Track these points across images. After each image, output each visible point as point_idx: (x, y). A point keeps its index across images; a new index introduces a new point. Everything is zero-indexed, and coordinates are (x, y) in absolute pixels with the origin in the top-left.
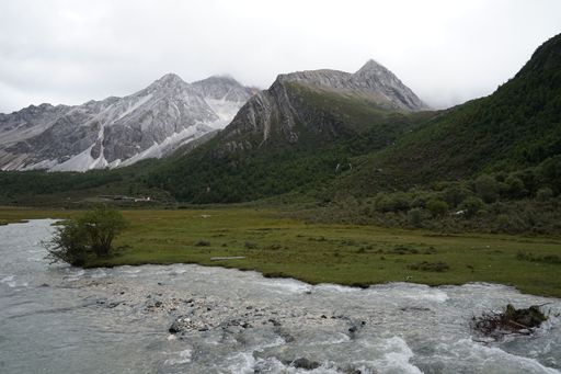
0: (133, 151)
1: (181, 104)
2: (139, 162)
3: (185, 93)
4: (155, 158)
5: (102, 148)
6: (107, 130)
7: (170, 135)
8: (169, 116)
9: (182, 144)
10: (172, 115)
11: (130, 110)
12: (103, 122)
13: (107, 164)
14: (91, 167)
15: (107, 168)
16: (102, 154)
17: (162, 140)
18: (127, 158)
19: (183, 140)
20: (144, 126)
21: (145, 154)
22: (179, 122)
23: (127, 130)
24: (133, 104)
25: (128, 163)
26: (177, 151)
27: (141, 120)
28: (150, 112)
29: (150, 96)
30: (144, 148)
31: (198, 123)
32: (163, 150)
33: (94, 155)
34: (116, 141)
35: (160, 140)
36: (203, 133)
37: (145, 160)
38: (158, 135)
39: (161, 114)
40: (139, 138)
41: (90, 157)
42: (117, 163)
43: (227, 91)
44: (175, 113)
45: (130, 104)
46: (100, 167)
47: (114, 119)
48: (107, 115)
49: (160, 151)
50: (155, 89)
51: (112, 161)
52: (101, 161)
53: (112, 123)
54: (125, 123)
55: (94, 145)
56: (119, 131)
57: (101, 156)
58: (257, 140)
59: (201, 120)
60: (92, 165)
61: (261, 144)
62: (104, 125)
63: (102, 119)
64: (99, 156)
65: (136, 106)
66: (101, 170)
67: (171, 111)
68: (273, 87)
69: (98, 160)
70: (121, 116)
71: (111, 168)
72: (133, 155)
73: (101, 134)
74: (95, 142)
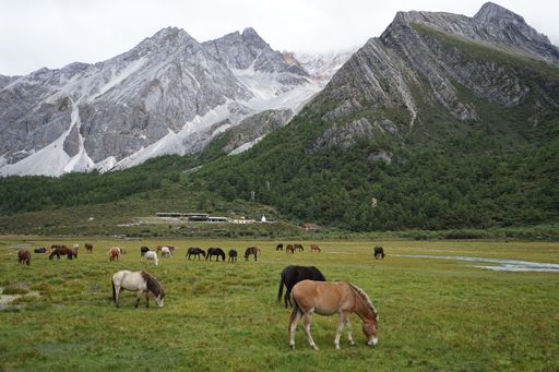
0: (135, 144)
1: (200, 72)
2: (150, 161)
3: (200, 55)
4: (175, 155)
5: (82, 140)
6: (85, 111)
7: (190, 118)
8: (185, 88)
9: (216, 132)
10: (190, 87)
11: (115, 81)
12: (75, 97)
13: (92, 165)
14: (69, 169)
15: (95, 172)
16: (82, 149)
17: (180, 127)
18: (124, 155)
19: (215, 127)
20: (151, 102)
21: (156, 149)
22: (202, 99)
23: (123, 109)
24: (118, 72)
25: (131, 161)
26: (211, 143)
27: (144, 95)
28: (156, 82)
29: (142, 61)
30: (153, 139)
31: (229, 101)
32: (186, 142)
33: (70, 149)
34: (105, 128)
35: (178, 128)
36: (243, 117)
37: (159, 159)
38: (174, 120)
39: (174, 85)
40: (142, 122)
41: (64, 154)
42: (110, 163)
43: (254, 56)
44: (193, 83)
45: (114, 71)
46: (82, 169)
47: (92, 93)
48: (80, 88)
49: (179, 143)
50: (149, 49)
51: (101, 160)
52: (82, 159)
53: (91, 99)
54: (116, 98)
55: (67, 133)
56: (108, 111)
57: (81, 151)
58: (400, 117)
59: (231, 96)
60: (69, 165)
61: (412, 123)
62: (78, 102)
63: (72, 93)
64: (77, 152)
65: (125, 74)
66: (85, 174)
67: (186, 81)
68: (387, 33)
69: (77, 158)
70: (104, 89)
71: (102, 172)
72: (136, 149)
73: (75, 117)
74: (67, 129)
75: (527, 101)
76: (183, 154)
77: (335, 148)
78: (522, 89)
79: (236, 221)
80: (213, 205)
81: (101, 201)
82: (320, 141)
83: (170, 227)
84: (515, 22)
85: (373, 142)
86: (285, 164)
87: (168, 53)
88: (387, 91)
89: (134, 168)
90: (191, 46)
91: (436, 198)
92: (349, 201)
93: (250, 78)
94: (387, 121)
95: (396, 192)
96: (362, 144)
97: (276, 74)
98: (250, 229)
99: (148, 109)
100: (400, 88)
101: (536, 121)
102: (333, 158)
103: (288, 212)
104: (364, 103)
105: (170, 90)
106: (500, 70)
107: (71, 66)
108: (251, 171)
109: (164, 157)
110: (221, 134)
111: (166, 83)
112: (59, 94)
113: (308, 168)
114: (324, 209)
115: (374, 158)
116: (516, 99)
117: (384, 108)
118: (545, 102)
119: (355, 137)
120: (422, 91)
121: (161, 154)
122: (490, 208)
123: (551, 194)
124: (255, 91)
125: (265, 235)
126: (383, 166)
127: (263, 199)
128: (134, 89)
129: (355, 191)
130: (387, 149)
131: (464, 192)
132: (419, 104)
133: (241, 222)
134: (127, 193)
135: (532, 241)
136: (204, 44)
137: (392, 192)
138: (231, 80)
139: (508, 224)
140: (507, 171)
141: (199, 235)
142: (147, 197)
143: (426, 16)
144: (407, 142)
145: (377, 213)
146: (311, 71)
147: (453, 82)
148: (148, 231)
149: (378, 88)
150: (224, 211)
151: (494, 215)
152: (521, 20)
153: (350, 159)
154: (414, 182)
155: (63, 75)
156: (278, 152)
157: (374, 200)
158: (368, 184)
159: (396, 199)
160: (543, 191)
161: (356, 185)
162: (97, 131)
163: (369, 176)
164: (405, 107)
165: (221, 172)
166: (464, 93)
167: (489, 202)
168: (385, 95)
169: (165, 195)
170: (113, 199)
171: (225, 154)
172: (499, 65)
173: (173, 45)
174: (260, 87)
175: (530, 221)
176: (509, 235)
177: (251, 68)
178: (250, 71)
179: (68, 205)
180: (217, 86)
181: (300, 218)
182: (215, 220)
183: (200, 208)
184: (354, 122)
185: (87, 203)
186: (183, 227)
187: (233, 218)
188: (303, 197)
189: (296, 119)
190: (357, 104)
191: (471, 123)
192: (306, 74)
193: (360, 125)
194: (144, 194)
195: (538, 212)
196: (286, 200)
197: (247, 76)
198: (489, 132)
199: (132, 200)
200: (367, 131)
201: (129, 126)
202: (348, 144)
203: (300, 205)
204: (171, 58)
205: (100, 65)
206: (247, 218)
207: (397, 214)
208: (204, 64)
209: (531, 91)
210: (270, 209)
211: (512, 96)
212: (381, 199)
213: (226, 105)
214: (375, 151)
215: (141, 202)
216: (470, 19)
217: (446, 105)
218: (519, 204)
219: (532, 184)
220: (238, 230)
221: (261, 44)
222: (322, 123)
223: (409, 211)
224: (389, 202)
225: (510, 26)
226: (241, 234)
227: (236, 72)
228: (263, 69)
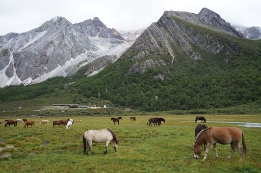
0: (42, 72)
1: (73, 38)
2: (49, 80)
3: (73, 30)
4: (61, 77)
5: (15, 70)
6: (16, 56)
7: (68, 59)
8: (66, 45)
9: (81, 66)
10: (68, 45)
11: (32, 41)
12: (11, 49)
13: (20, 82)
14: (8, 83)
15: (22, 85)
16: (15, 74)
17: (64, 63)
18: (36, 77)
19: (80, 63)
20: (49, 52)
21: (52, 74)
22: (74, 50)
23: (35, 55)
24: (33, 37)
25: (39, 80)
26: (79, 71)
27: (46, 48)
28: (52, 42)
29: (45, 32)
30: (50, 69)
31: (87, 51)
32: (66, 71)
33: (9, 74)
34: (27, 64)
35: (62, 64)
36: (94, 59)
37: (53, 78)
38: (61, 60)
39: (60, 43)
40: (45, 61)
41: (6, 77)
42: (29, 81)
43: (99, 30)
44: (70, 43)
45: (31, 37)
46: (15, 83)
47: (20, 47)
48: (14, 45)
49: (63, 71)
50: (48, 27)
51: (24, 79)
52: (15, 79)
53: (20, 50)
54: (32, 49)
55: (7, 66)
56: (28, 56)
57: (14, 76)
58: (167, 59)
59: (88, 49)
60: (9, 82)
61: (172, 61)
62: (13, 52)
63: (10, 47)
64: (13, 75)
65: (36, 39)
66: (16, 86)
67: (66, 42)
68: (160, 20)
69: (12, 79)
70: (26, 45)
71: (25, 85)
72: (42, 74)
73: (11, 59)
74: (7, 64)
75: (223, 51)
76: (65, 76)
77: (137, 73)
78: (221, 46)
79: (92, 108)
80: (80, 100)
81: (25, 99)
82: (130, 70)
83: (60, 111)
84: (216, 17)
85: (155, 70)
86: (114, 80)
87: (57, 29)
88: (161, 47)
89: (41, 83)
90: (69, 26)
91: (185, 95)
92: (145, 98)
93: (97, 40)
94: (161, 61)
95: (166, 93)
96: (150, 71)
97: (109, 39)
98: (98, 111)
99: (48, 55)
100: (167, 46)
101: (227, 61)
102: (136, 78)
103: (117, 103)
104: (151, 52)
105: (58, 46)
106: (211, 38)
107: (9, 34)
108: (98, 83)
109: (55, 78)
110: (83, 67)
111: (56, 42)
112: (3, 48)
113: (125, 82)
114: (133, 101)
115: (156, 77)
116: (218, 51)
117: (159, 54)
118: (231, 52)
119: (147, 68)
120: (177, 47)
121: (55, 76)
122: (209, 99)
123: (235, 93)
124: (99, 47)
125: (106, 114)
126: (160, 81)
127: (104, 97)
128: (41, 45)
129: (147, 93)
130: (161, 73)
131: (197, 93)
132: (176, 53)
133: (94, 108)
134: (38, 95)
135: (229, 114)
136: (75, 24)
137: (164, 93)
138: (88, 41)
139: (217, 107)
140: (216, 83)
141: (74, 114)
142: (48, 97)
143: (177, 13)
144: (170, 70)
145: (158, 103)
146: (125, 38)
147: (191, 43)
148: (49, 113)
149: (157, 45)
150: (86, 103)
151: (211, 103)
152: (218, 16)
153: (145, 78)
154: (174, 88)
155: (5, 39)
156: (111, 75)
157: (157, 97)
158: (153, 89)
159: (166, 96)
160: (232, 92)
161: (148, 90)
162: (22, 65)
163: (154, 86)
164: (169, 54)
165: (83, 85)
166: (195, 47)
167: (208, 97)
168: (160, 49)
169: (57, 96)
170: (31, 98)
171: (85, 76)
172: (210, 35)
173: (60, 25)
174: (101, 45)
175: (226, 105)
176: (219, 112)
177: (97, 36)
178: (97, 38)
179: (8, 101)
180: (81, 44)
181: (122, 106)
182: (81, 107)
183: (74, 102)
184: (146, 61)
185: (18, 100)
186: (66, 111)
187: (90, 106)
188: (123, 96)
189: (119, 60)
190: (147, 52)
191: (199, 61)
192: (123, 39)
193: (149, 62)
194: (46, 95)
195: (230, 101)
196: (115, 97)
198: (207, 65)
199: (41, 98)
200: (152, 65)
201: (39, 63)
202: (143, 71)
203: (122, 99)
204: (59, 31)
205: (24, 34)
206: (97, 106)
207: (167, 103)
208: (75, 34)
209: (225, 47)
210: (108, 101)
211: (216, 49)
212: (159, 96)
213: (86, 53)
214: (156, 74)
215: (45, 99)
216: (197, 15)
217: (187, 53)
218: (222, 98)
219: (227, 88)
220: (93, 112)
221: (102, 25)
222: (131, 62)
223: (173, 102)
224: (163, 98)
225: (214, 19)
226: (94, 114)
227: (90, 38)
228: (103, 37)
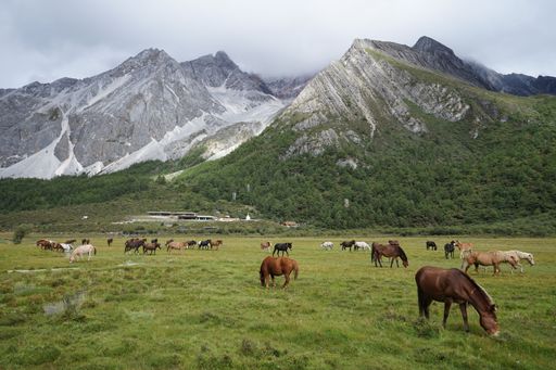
0: (121, 151)
1: (179, 88)
2: (135, 166)
3: (178, 73)
4: (158, 161)
5: (71, 146)
6: (75, 121)
7: (171, 128)
8: (166, 102)
9: (193, 141)
10: (171, 101)
11: (102, 94)
12: (65, 108)
13: (81, 169)
14: (59, 172)
15: (84, 175)
16: (71, 154)
17: (162, 136)
18: (110, 161)
19: (193, 136)
20: (136, 114)
21: (140, 156)
22: (181, 111)
23: (109, 120)
24: (104, 87)
25: (117, 166)
26: (191, 150)
27: (129, 107)
28: (140, 96)
29: (126, 77)
30: (137, 147)
31: (205, 114)
32: (167, 149)
33: (61, 154)
34: (93, 136)
35: (159, 136)
36: (217, 128)
37: (142, 164)
38: (158, 129)
39: (156, 98)
40: (128, 131)
41: (55, 160)
42: (98, 168)
43: (226, 76)
44: (173, 98)
45: (101, 86)
46: (72, 172)
47: (81, 105)
48: (70, 100)
49: (161, 150)
50: (133, 67)
51: (89, 165)
52: (72, 164)
53: (80, 110)
54: (103, 110)
55: (58, 140)
56: (96, 120)
57: (71, 157)
58: (362, 127)
59: (206, 110)
60: (60, 169)
61: (372, 134)
62: (68, 113)
63: (62, 104)
64: (67, 157)
65: (111, 89)
66: (74, 177)
67: (167, 96)
68: (346, 57)
69: (67, 162)
70: (92, 101)
71: (90, 175)
72: (121, 155)
73: (65, 126)
74: (58, 136)
75: (469, 116)
76: (164, 160)
77: (307, 155)
78: (463, 107)
79: (221, 220)
80: (198, 204)
81: (92, 201)
83: (162, 224)
84: (446, 53)
85: (340, 149)
86: (262, 168)
87: (150, 72)
88: (349, 106)
89: (120, 172)
90: (171, 66)
91: (403, 199)
92: (323, 201)
93: (223, 94)
94: (351, 132)
95: (365, 193)
96: (330, 151)
97: (245, 92)
98: (237, 227)
99: (132, 120)
100: (360, 104)
101: (476, 134)
102: (303, 164)
103: (268, 211)
104: (330, 116)
105: (152, 103)
106: (444, 90)
107: (61, 81)
108: (231, 174)
109: (147, 162)
110: (199, 143)
111: (149, 97)
112: (50, 105)
113: (283, 172)
114: (300, 209)
115: (342, 164)
117: (347, 120)
118: (483, 119)
119: (324, 146)
120: (379, 107)
121: (144, 160)
122: (451, 207)
123: (504, 196)
124: (227, 106)
125: (253, 232)
126: (349, 170)
127: (244, 200)
128: (120, 101)
129: (326, 193)
130: (352, 155)
131: (426, 193)
132: (377, 118)
133: (227, 220)
134: (119, 194)
136: (182, 64)
137: (361, 194)
138: (206, 96)
139: (469, 222)
140: (461, 175)
142: (136, 198)
143: (377, 45)
144: (369, 150)
145: (350, 212)
146: (275, 90)
147: (405, 100)
148: (143, 229)
149: (341, 103)
150: (210, 210)
151: (455, 214)
152: (450, 51)
153: (320, 164)
154: (380, 185)
155: (53, 89)
156: (254, 159)
157: (347, 201)
158: (338, 187)
159: (365, 200)
160: (496, 193)
161: (328, 187)
162: (85, 139)
163: (338, 179)
164: (365, 119)
165: (202, 176)
166: (415, 110)
167: (448, 202)
168: (347, 110)
169: (153, 196)
170: (106, 199)
171: (202, 160)
172: (443, 86)
173: (155, 64)
174: (231, 103)
175: (487, 219)
177: (223, 86)
178: (222, 89)
179: (62, 205)
180: (194, 101)
181: (279, 216)
182: (201, 219)
183: (187, 208)
184: (323, 133)
185: (79, 203)
186: (175, 225)
187: (219, 217)
188: (279, 198)
189: (268, 130)
190: (323, 116)
191: (423, 135)
192: (270, 92)
193: (328, 135)
194: (134, 195)
195: (494, 211)
196: (265, 200)
197: (220, 92)
198: (437, 142)
199: (124, 200)
200: (334, 140)
201: (115, 134)
202: (318, 151)
203: (278, 204)
204: (153, 75)
205: (87, 81)
206: (231, 217)
207: (368, 213)
208: (182, 81)
209: (471, 108)
210: (251, 208)
211: (455, 112)
212: (352, 200)
213: (203, 117)
214: (342, 157)
215: (131, 202)
216: (411, 48)
217: (400, 119)
218: (476, 204)
219: (485, 187)
220: (226, 228)
221: (231, 65)
222: (293, 133)
223: (379, 210)
224: (360, 203)
225: (442, 56)
226: (231, 231)
227: (211, 89)
228: (234, 87)
